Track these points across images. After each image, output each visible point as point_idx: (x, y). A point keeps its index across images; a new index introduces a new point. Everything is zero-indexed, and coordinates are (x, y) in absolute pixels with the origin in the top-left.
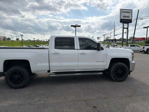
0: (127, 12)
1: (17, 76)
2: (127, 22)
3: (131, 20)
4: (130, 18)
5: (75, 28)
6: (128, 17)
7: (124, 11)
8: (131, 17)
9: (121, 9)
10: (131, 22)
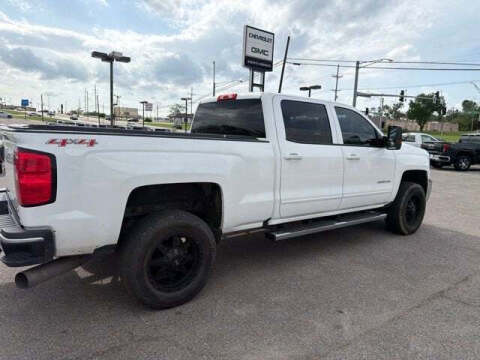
0: (261, 38)
2: (260, 66)
3: (271, 63)
6: (263, 52)
7: (254, 32)
8: (270, 54)
9: (248, 26)
10: (270, 69)
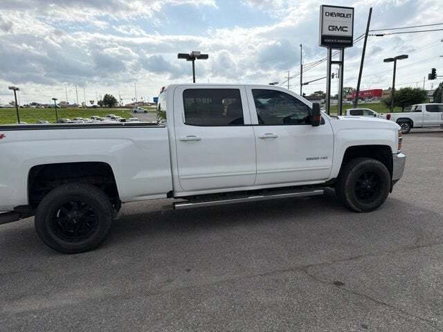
0: (339, 15)
1: (75, 213)
2: (338, 44)
3: (351, 38)
4: (348, 34)
5: (191, 62)
6: (342, 28)
7: (331, 10)
8: (349, 29)
9: (323, 6)
10: (351, 45)
